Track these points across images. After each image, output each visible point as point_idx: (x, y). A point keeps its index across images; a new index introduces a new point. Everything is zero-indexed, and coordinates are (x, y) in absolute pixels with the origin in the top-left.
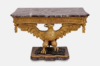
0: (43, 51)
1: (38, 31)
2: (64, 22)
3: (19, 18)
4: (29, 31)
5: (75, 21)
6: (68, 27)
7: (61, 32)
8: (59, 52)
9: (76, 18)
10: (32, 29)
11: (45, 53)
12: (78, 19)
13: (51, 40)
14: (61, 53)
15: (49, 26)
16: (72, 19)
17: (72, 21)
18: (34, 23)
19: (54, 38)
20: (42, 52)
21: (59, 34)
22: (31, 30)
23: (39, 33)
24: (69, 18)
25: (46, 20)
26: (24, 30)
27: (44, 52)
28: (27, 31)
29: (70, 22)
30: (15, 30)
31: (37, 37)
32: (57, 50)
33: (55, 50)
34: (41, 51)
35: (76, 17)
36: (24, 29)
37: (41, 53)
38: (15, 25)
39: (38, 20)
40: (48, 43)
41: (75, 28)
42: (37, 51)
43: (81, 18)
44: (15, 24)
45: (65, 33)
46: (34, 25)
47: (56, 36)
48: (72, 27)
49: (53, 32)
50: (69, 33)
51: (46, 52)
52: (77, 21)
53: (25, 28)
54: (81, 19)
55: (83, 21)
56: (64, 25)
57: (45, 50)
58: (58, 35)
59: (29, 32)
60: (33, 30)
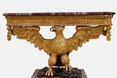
0: (48, 72)
1: (42, 39)
2: (79, 23)
3: (14, 18)
4: (28, 39)
5: (95, 21)
6: (84, 33)
7: (76, 41)
8: (72, 73)
9: (97, 16)
10: (33, 36)
11: (52, 75)
12: (99, 18)
13: (60, 52)
14: (76, 74)
15: (57, 29)
16: (90, 19)
17: (91, 22)
18: (35, 25)
19: (65, 49)
20: (48, 74)
21: (73, 44)
22: (31, 38)
23: (43, 42)
24: (86, 17)
25: (53, 20)
26: (21, 38)
27: (50, 73)
28: (26, 39)
29: (88, 23)
30: (8, 36)
31: (40, 49)
32: (70, 70)
33: (67, 70)
34: (46, 72)
35: (96, 14)
36: (21, 36)
37: (46, 74)
38: (8, 29)
39: (41, 20)
40: (56, 58)
41: (96, 35)
42: (40, 73)
43: (104, 16)
44: (9, 27)
45: (80, 42)
46: (35, 29)
47: (68, 47)
48: (90, 33)
49: (63, 40)
50: (87, 42)
51: (53, 73)
52: (98, 22)
53: (24, 34)
54: (104, 18)
55: (107, 21)
56: (78, 28)
57: (51, 70)
58: (71, 47)
59: (28, 41)
60: (34, 38)
